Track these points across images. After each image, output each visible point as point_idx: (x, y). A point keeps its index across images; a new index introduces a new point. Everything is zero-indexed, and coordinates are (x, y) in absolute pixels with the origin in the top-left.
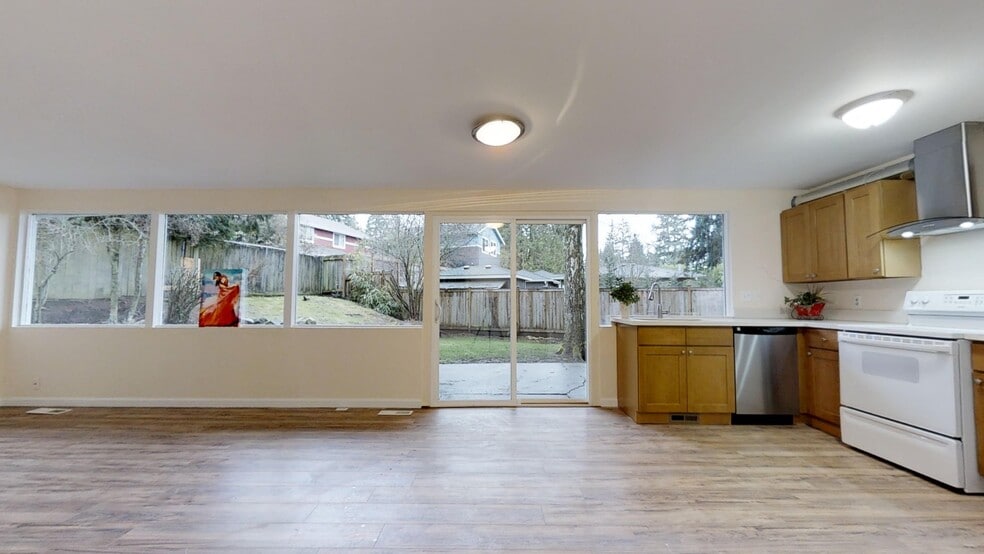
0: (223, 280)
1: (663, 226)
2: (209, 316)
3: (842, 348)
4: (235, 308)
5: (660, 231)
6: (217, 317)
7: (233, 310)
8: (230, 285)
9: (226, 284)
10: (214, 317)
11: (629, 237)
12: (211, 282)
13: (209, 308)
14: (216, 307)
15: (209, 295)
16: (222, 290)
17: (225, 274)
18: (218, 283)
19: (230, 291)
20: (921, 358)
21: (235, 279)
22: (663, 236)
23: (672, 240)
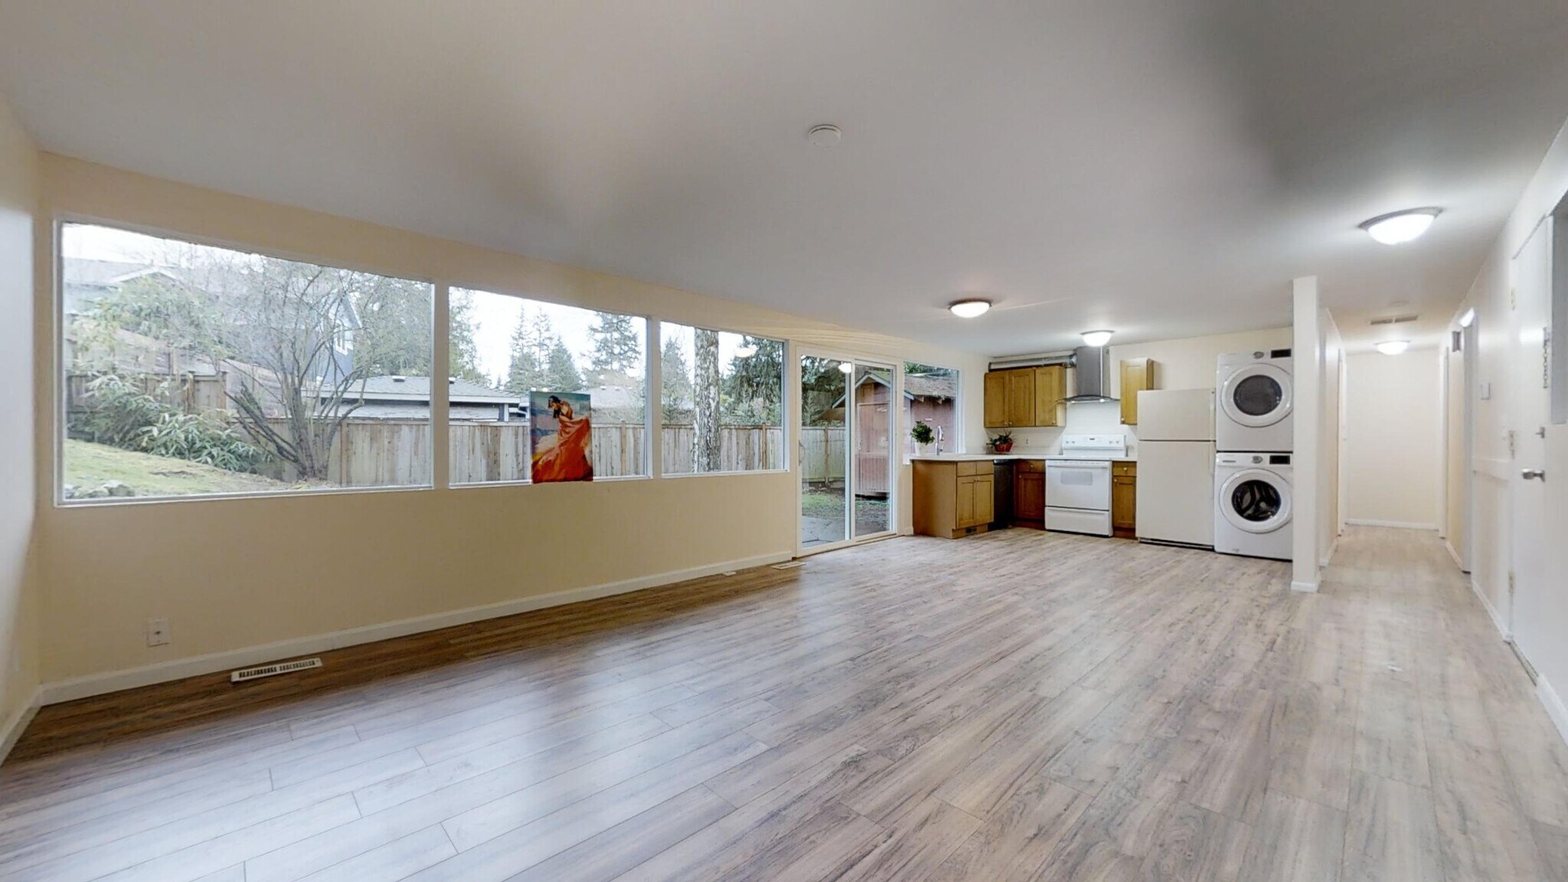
0: (565, 410)
1: (604, 330)
2: (549, 465)
3: (1048, 471)
4: (587, 452)
5: (600, 336)
6: (562, 466)
7: (584, 457)
8: (576, 418)
9: (569, 416)
10: (557, 468)
11: (550, 339)
12: (546, 412)
13: (548, 452)
14: (558, 451)
15: (545, 433)
16: (564, 425)
17: (569, 401)
18: (557, 413)
19: (577, 427)
20: (1093, 471)
21: (582, 408)
22: (605, 345)
23: (617, 350)
